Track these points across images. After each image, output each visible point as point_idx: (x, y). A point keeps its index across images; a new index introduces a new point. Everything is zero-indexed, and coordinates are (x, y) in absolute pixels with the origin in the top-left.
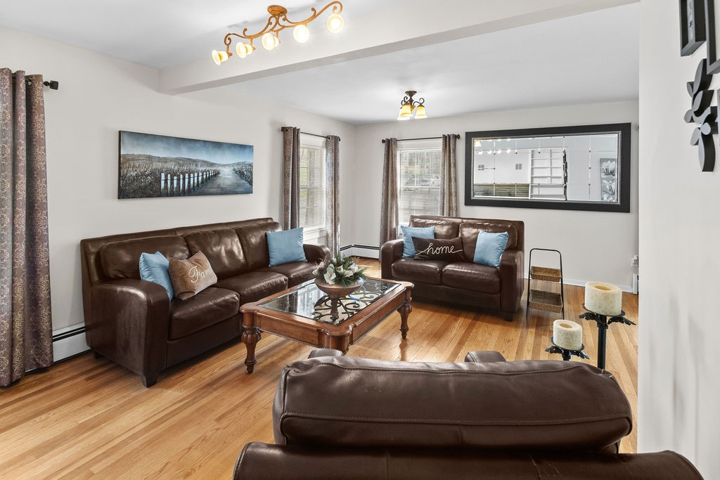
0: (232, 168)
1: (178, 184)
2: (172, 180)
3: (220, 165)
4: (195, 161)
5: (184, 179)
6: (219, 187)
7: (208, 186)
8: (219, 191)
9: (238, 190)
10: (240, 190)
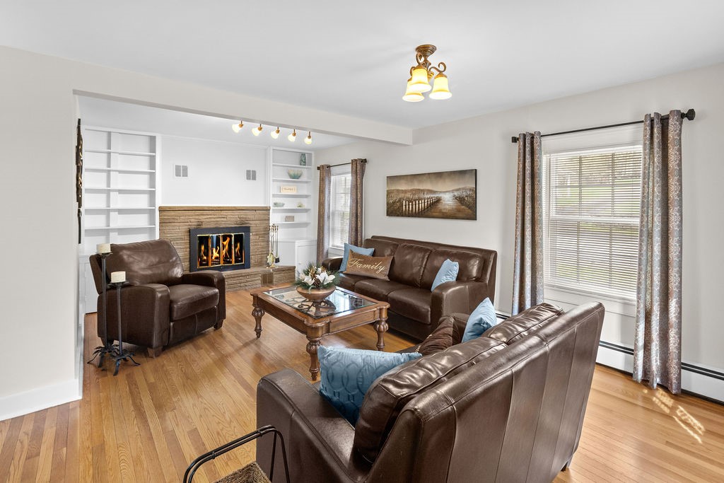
0: (452, 194)
1: (412, 208)
2: (409, 205)
3: (441, 192)
4: (423, 191)
5: (416, 204)
6: (440, 211)
7: (433, 210)
8: (441, 215)
9: (457, 215)
10: (460, 215)
